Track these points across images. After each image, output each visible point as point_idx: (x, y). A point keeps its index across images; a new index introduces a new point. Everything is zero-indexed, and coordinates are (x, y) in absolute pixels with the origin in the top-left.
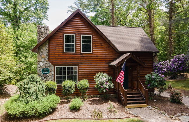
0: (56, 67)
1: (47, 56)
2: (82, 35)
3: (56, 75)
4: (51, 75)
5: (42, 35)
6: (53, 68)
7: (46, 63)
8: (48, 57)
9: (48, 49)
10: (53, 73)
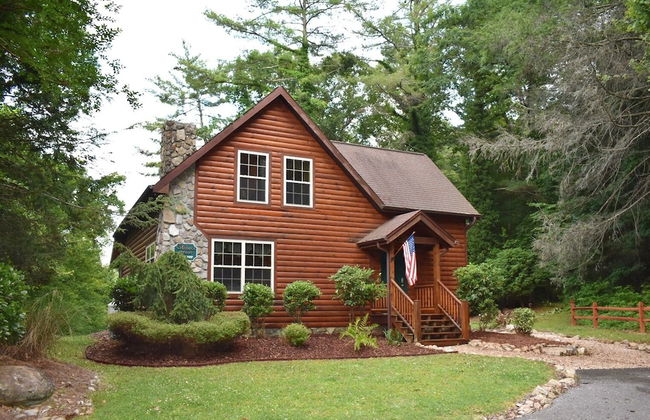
0: (213, 240)
1: (191, 209)
2: (285, 157)
3: (213, 266)
4: (200, 263)
5: (177, 149)
6: (206, 245)
7: (189, 228)
8: (192, 213)
9: (193, 188)
10: (205, 257)
